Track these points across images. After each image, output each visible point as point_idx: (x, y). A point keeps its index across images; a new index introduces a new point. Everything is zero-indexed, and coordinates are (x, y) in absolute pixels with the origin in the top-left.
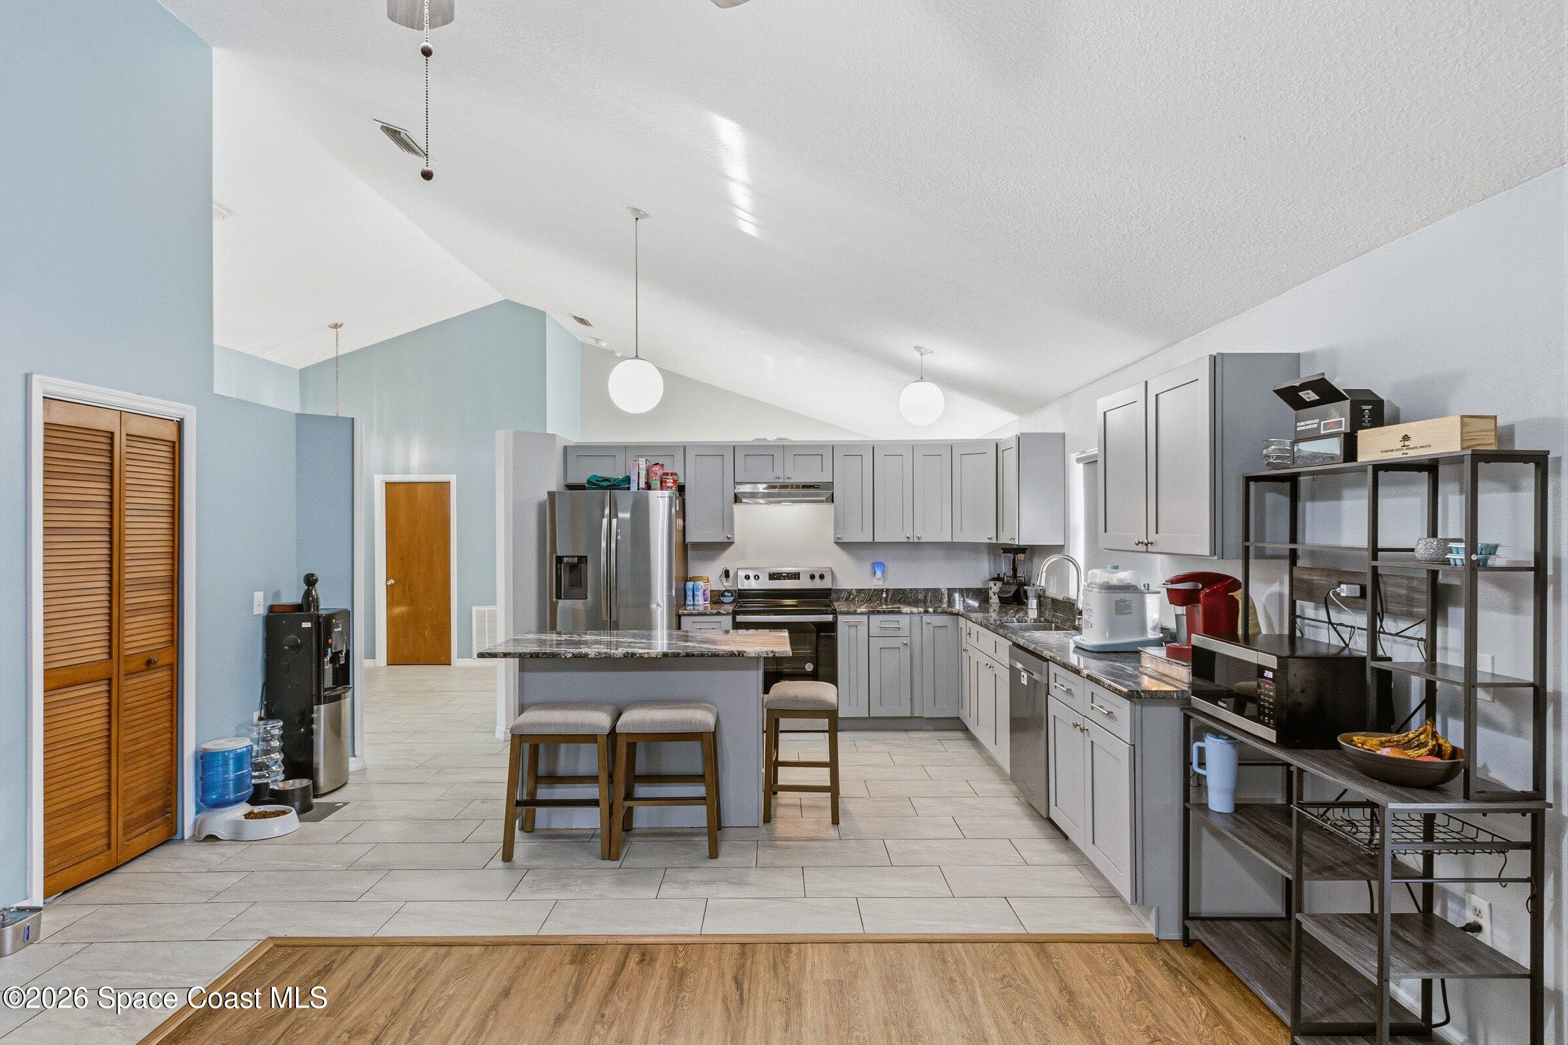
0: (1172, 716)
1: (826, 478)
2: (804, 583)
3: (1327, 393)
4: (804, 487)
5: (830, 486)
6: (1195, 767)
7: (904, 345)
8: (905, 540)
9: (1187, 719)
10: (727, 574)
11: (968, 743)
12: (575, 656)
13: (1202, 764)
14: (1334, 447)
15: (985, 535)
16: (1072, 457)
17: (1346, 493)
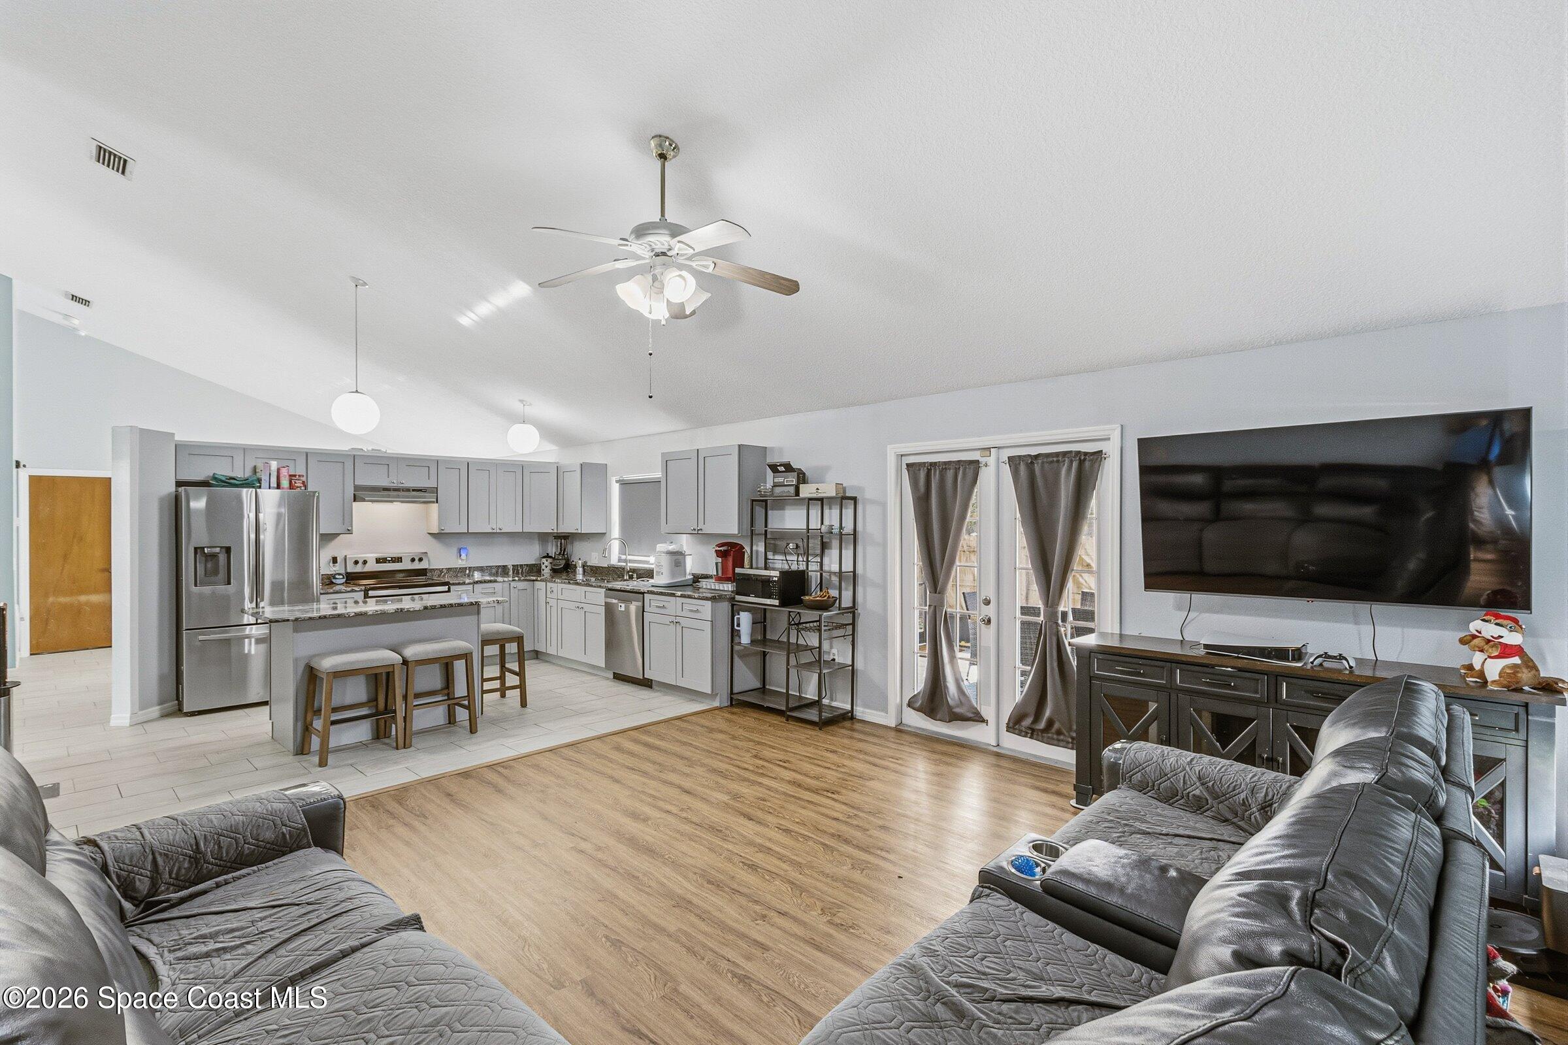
0: (725, 607)
1: (431, 484)
2: (406, 565)
3: (788, 468)
4: (413, 490)
5: (435, 490)
6: (736, 627)
7: (511, 400)
8: (491, 531)
9: (733, 606)
10: (335, 560)
11: (546, 664)
12: (357, 615)
13: (738, 625)
14: (792, 490)
15: (549, 527)
16: (614, 479)
17: (787, 507)
